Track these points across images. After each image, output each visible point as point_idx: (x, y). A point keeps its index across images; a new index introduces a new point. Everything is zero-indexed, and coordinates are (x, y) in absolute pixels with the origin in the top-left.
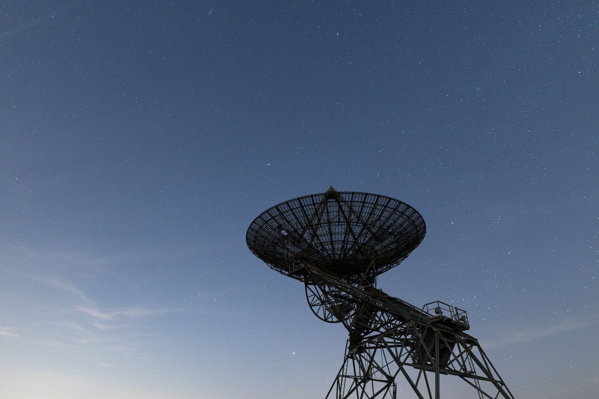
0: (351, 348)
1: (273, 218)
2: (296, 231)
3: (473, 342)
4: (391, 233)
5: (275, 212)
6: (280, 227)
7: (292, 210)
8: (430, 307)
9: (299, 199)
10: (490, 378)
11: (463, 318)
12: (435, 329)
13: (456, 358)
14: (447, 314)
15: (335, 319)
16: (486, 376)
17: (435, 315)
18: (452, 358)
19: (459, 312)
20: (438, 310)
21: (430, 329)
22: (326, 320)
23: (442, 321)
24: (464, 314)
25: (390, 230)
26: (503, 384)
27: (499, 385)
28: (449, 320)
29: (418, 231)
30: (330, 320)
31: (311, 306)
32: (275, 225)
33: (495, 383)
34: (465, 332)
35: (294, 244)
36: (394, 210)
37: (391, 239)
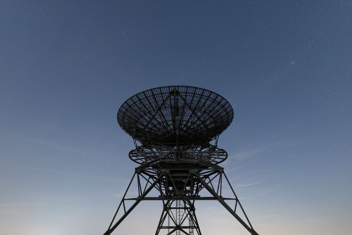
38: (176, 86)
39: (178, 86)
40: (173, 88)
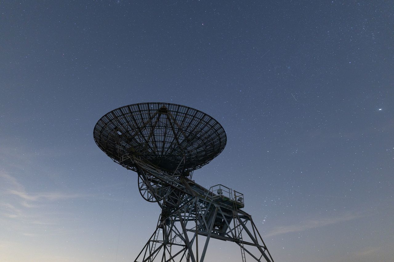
0: (162, 221)
1: (111, 121)
2: (128, 131)
3: (247, 217)
4: (199, 138)
5: (111, 116)
6: (116, 128)
7: (123, 115)
8: (214, 189)
9: (128, 106)
10: (256, 244)
11: (240, 199)
12: (216, 205)
13: (231, 231)
14: (226, 194)
15: (154, 199)
16: (253, 243)
17: (217, 194)
18: (228, 230)
19: (237, 194)
20: (220, 191)
21: (212, 205)
22: (148, 200)
23: (222, 200)
24: (242, 197)
25: (198, 136)
26: (265, 248)
27: (263, 249)
28: (228, 199)
29: (220, 139)
30: (151, 200)
31: (140, 190)
32: (113, 127)
33: (259, 247)
34: (241, 209)
35: (127, 142)
36: (201, 120)
37: (200, 142)
38: (166, 104)
39: (169, 104)
40: (162, 105)
